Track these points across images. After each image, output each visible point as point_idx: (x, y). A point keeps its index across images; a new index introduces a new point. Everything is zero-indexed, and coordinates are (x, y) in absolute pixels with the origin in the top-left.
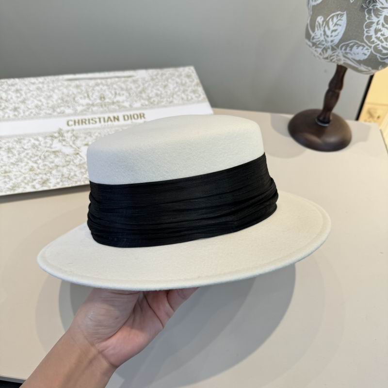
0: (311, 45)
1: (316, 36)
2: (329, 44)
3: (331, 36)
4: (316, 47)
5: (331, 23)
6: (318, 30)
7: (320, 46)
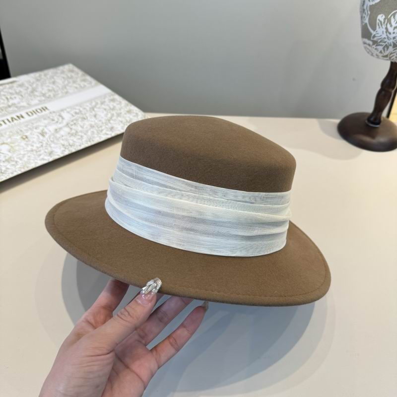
0: (371, 43)
1: (378, 34)
2: (391, 41)
3: (394, 33)
4: (376, 46)
5: (392, 20)
6: (379, 28)
7: (381, 43)
